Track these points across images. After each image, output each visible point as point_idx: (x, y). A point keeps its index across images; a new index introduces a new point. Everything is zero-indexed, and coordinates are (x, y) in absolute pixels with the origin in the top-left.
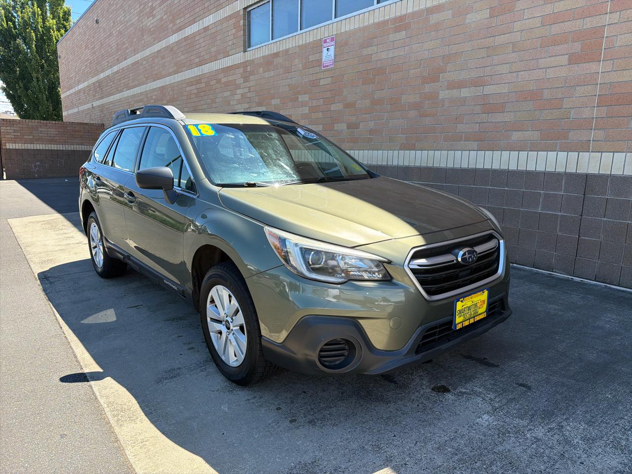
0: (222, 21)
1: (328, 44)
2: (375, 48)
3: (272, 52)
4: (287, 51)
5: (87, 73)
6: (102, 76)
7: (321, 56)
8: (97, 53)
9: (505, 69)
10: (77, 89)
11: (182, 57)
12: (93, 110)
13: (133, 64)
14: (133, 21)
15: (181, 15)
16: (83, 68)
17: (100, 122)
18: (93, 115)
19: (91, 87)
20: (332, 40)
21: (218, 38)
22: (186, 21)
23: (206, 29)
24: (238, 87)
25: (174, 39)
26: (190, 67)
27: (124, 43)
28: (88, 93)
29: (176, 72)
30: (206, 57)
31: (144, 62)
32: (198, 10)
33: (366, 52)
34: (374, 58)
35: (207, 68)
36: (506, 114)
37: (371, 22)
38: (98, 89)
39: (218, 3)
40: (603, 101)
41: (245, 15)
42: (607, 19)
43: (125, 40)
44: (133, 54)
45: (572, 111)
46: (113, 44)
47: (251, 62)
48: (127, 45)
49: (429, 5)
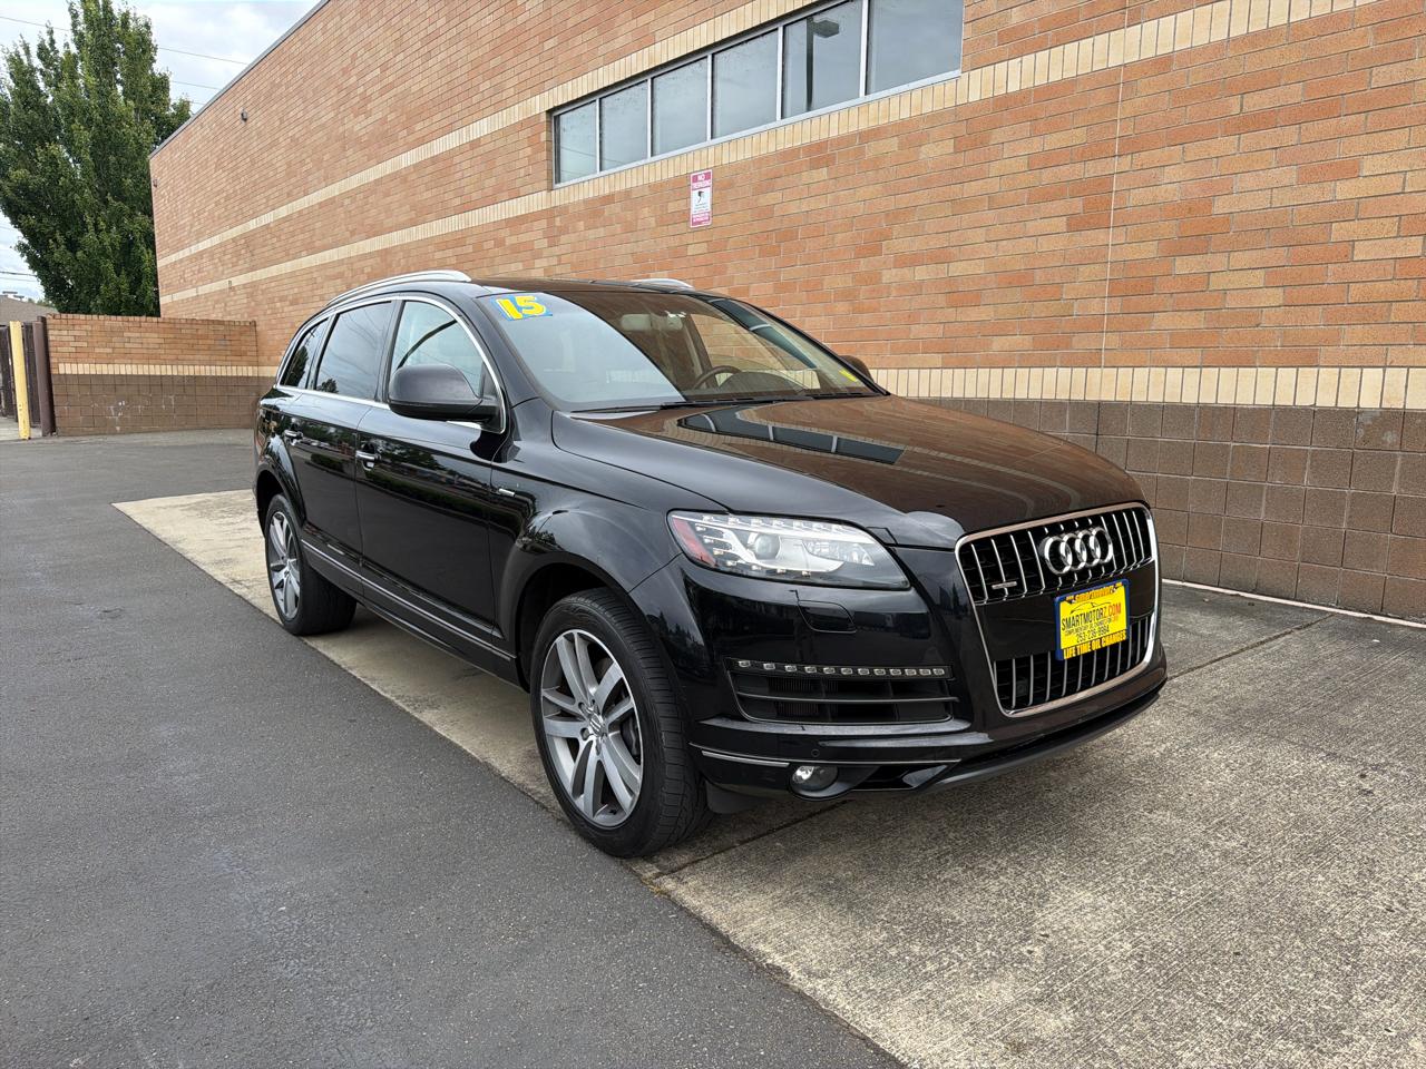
0: (505, 132)
1: (700, 184)
2: (779, 194)
3: (602, 193)
4: (627, 193)
5: (219, 218)
6: (253, 224)
7: (688, 204)
8: (243, 179)
9: (980, 235)
10: (194, 249)
11: (427, 195)
12: (232, 293)
13: (321, 205)
14: (324, 120)
15: (424, 115)
16: (210, 207)
17: (246, 318)
18: (232, 303)
19: (229, 247)
20: (707, 176)
21: (499, 162)
22: (434, 127)
23: (474, 144)
24: (538, 255)
25: (408, 159)
26: (442, 215)
27: (302, 162)
28: (219, 258)
29: (413, 223)
30: (475, 197)
31: (347, 202)
32: (458, 107)
33: (764, 200)
34: (778, 211)
35: (476, 218)
36: (982, 308)
37: (772, 149)
38: (243, 252)
39: (498, 97)
40: (1119, 289)
41: (549, 122)
42: (1117, 165)
43: (304, 156)
44: (324, 184)
45: (1076, 304)
46: (278, 165)
47: (562, 210)
48: (310, 165)
49: (863, 126)
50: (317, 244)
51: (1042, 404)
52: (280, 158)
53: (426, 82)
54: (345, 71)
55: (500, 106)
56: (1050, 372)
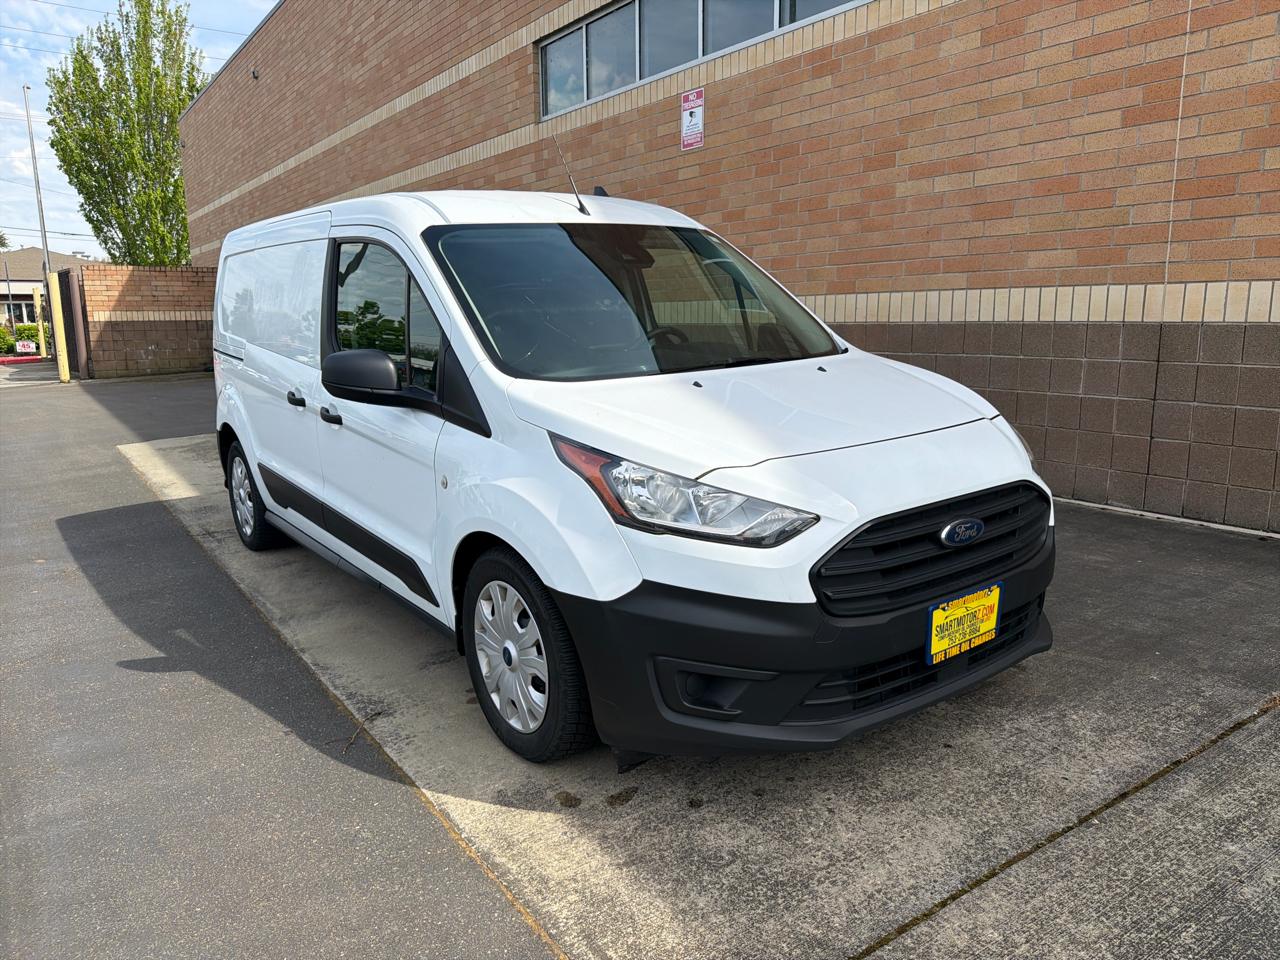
0: (493, 68)
2: (777, 108)
3: (589, 122)
4: (615, 120)
5: (237, 174)
6: (266, 177)
7: (679, 126)
8: (256, 135)
9: (1012, 138)
10: (217, 204)
11: (420, 137)
13: (325, 154)
14: (325, 71)
15: (415, 59)
16: (229, 164)
19: (246, 200)
20: (699, 94)
21: (487, 98)
22: (426, 69)
23: (464, 82)
25: (402, 103)
26: (435, 155)
27: (307, 114)
28: (239, 211)
29: (407, 166)
30: (465, 135)
31: (348, 149)
32: (447, 47)
33: (761, 116)
34: (776, 126)
35: (466, 157)
36: (1016, 220)
37: (769, 60)
38: (258, 203)
39: (485, 34)
40: (1185, 191)
41: (536, 54)
42: (1186, 44)
43: (308, 108)
44: (326, 134)
45: (1132, 211)
46: (287, 117)
47: (549, 143)
48: (313, 117)
49: (873, 27)
50: (323, 192)
51: (1088, 326)
52: (287, 112)
53: (417, 24)
54: (342, 22)
55: (487, 41)
56: (1099, 291)
